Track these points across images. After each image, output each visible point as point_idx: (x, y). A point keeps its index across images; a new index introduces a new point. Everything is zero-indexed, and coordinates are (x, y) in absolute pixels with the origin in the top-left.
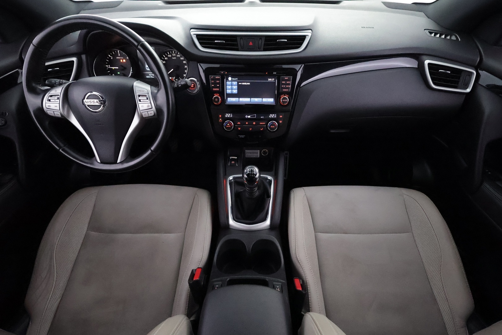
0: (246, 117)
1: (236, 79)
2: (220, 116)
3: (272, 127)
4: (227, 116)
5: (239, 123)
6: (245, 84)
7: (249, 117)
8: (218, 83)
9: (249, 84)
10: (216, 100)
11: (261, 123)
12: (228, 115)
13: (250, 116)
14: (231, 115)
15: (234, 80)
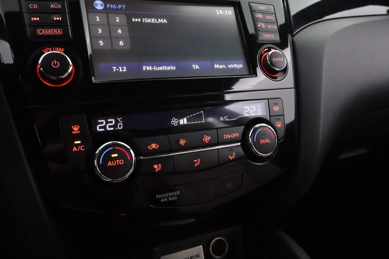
0: (174, 122)
1: (119, 6)
2: (76, 129)
3: (262, 141)
4: (105, 127)
5: (154, 146)
6: (153, 21)
7: (184, 121)
8: (56, 12)
9: (165, 21)
10: (56, 64)
11: (228, 136)
12: (107, 122)
13: (185, 119)
14: (117, 122)
15: (114, 9)
